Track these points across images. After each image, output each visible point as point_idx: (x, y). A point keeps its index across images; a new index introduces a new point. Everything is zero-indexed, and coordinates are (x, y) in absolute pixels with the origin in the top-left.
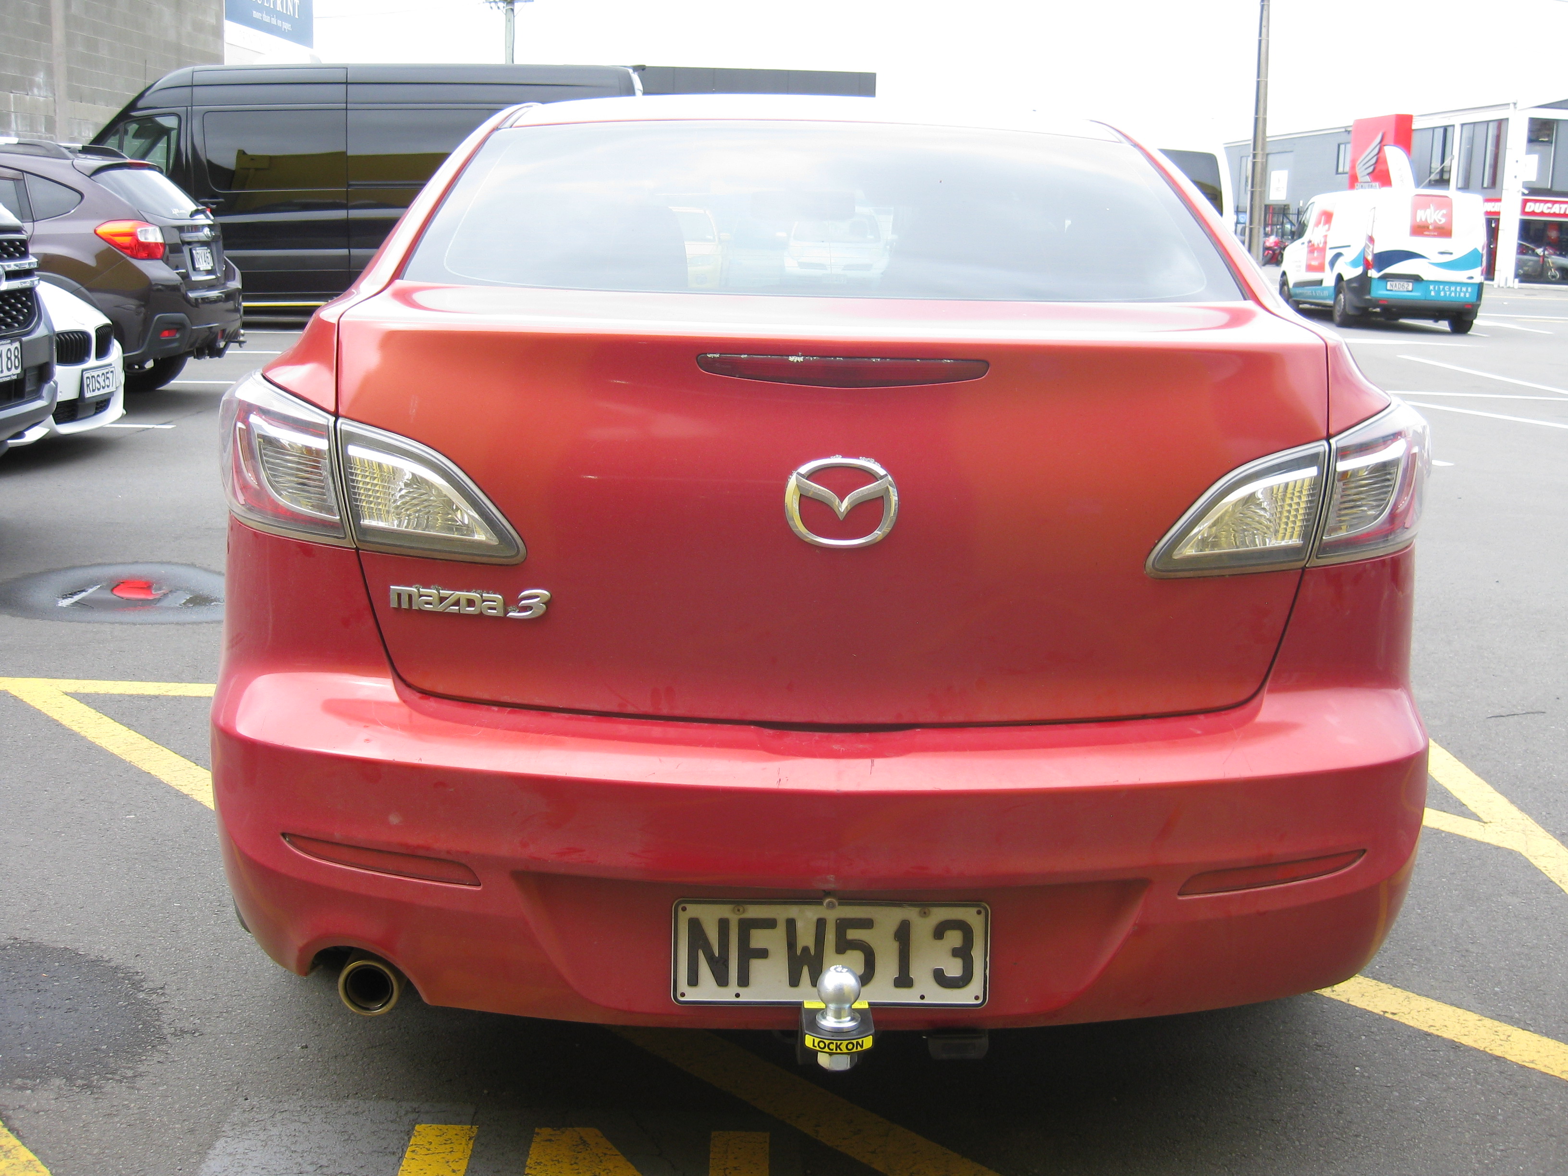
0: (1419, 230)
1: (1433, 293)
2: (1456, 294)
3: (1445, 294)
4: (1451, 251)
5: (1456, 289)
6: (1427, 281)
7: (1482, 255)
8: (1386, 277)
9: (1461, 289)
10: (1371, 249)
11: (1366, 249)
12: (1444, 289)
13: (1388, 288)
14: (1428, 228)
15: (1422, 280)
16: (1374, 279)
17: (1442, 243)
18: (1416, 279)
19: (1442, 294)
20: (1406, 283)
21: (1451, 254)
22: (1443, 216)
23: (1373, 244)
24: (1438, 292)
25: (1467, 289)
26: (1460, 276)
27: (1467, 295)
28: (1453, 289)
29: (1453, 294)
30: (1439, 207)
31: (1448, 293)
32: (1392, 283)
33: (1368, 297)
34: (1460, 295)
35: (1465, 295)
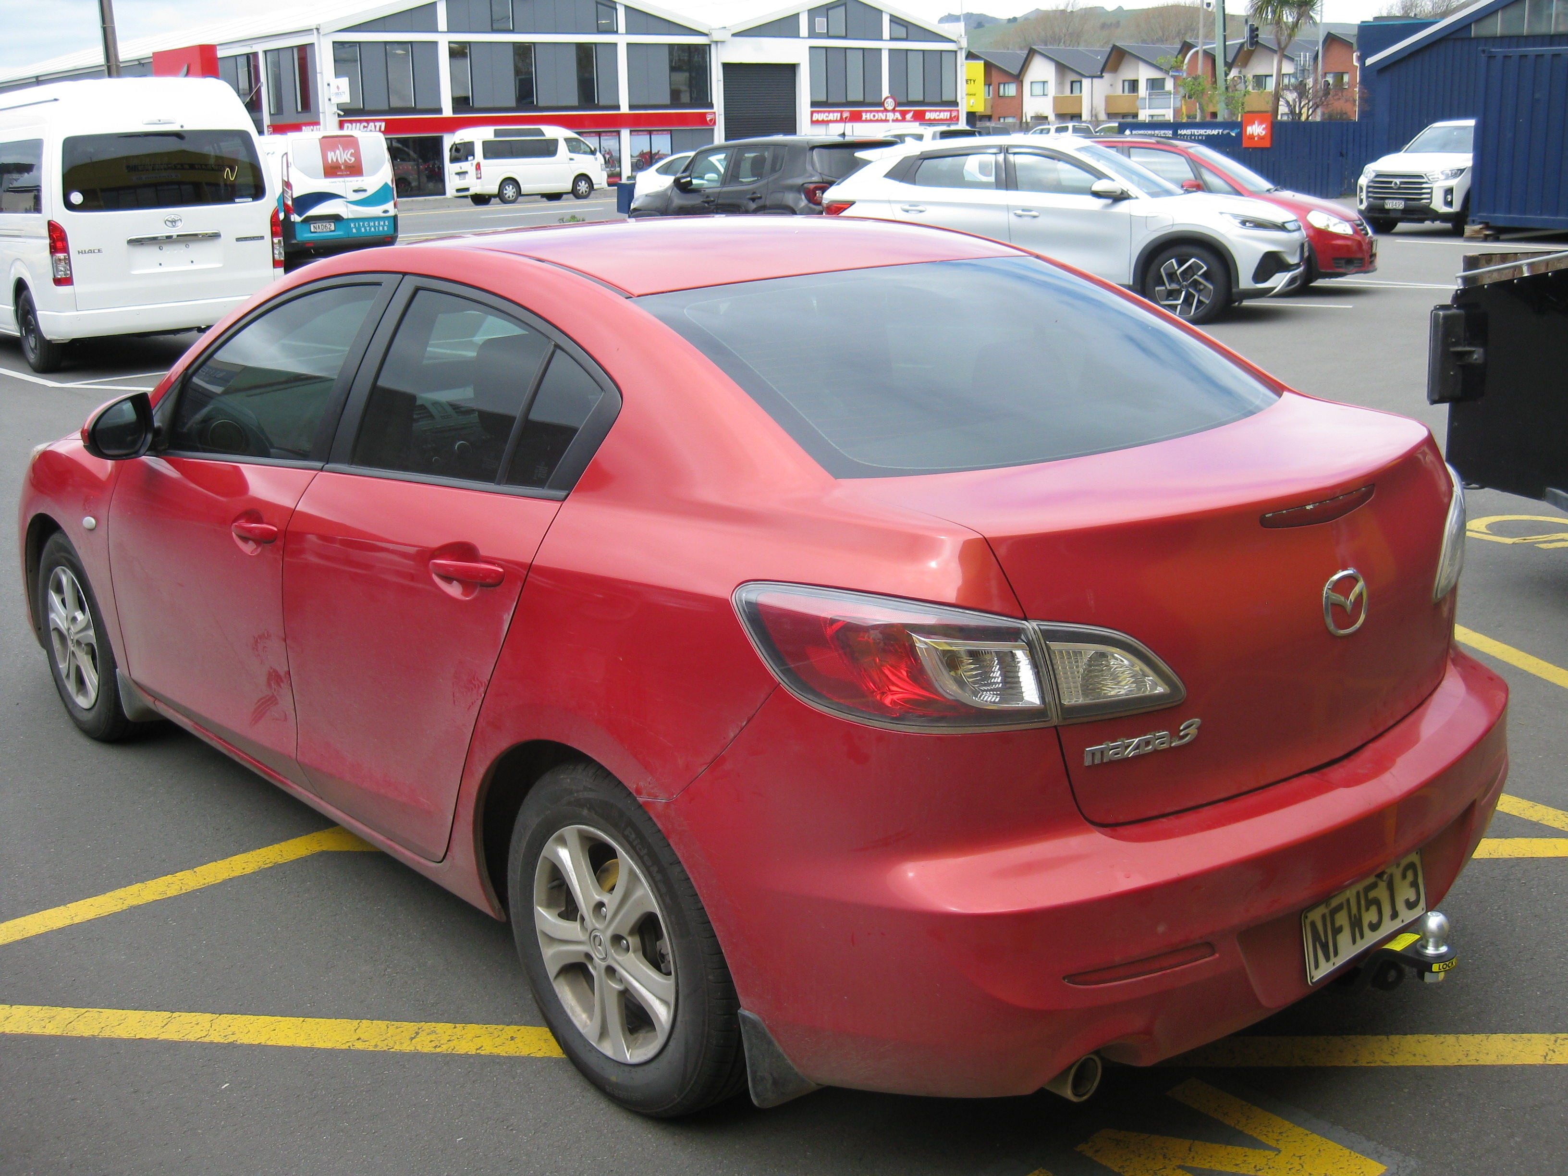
0: (331, 171)
1: (354, 231)
2: (375, 229)
3: (365, 229)
4: (365, 188)
5: (374, 224)
6: (348, 219)
7: (393, 188)
8: (309, 220)
9: (379, 223)
10: (290, 194)
11: (285, 195)
12: (363, 225)
13: (312, 230)
14: (340, 168)
15: (343, 219)
16: (298, 223)
17: (354, 182)
18: (336, 218)
19: (363, 230)
20: (328, 224)
21: (365, 191)
22: (352, 155)
23: (291, 190)
24: (359, 229)
25: (384, 223)
26: (376, 211)
27: (386, 228)
28: (372, 224)
29: (373, 229)
30: (346, 147)
31: (368, 228)
32: (315, 225)
33: (293, 242)
34: (379, 229)
35: (383, 228)
